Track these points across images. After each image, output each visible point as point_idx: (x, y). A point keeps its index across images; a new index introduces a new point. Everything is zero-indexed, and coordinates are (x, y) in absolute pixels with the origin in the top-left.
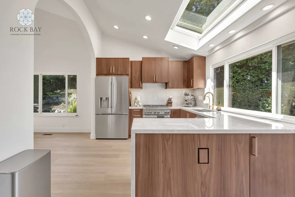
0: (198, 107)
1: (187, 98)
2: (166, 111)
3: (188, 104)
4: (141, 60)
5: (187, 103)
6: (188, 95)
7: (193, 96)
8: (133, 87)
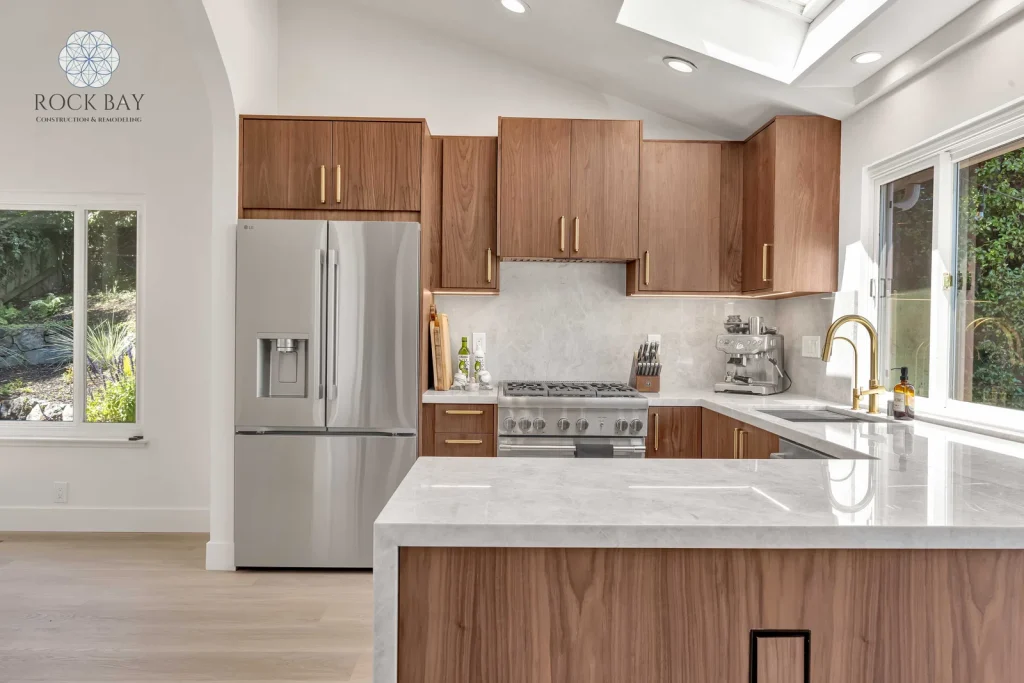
0: (798, 394)
1: (739, 347)
2: (622, 418)
3: (745, 380)
4: (494, 132)
5: (740, 371)
6: (744, 331)
7: (772, 333)
8: (444, 284)
